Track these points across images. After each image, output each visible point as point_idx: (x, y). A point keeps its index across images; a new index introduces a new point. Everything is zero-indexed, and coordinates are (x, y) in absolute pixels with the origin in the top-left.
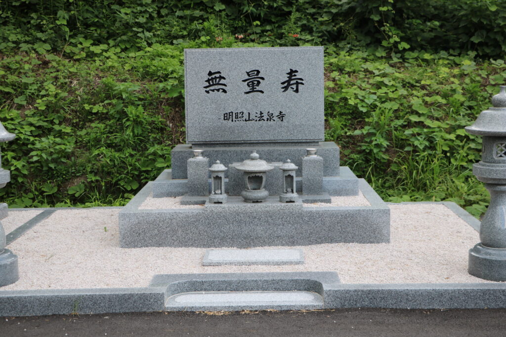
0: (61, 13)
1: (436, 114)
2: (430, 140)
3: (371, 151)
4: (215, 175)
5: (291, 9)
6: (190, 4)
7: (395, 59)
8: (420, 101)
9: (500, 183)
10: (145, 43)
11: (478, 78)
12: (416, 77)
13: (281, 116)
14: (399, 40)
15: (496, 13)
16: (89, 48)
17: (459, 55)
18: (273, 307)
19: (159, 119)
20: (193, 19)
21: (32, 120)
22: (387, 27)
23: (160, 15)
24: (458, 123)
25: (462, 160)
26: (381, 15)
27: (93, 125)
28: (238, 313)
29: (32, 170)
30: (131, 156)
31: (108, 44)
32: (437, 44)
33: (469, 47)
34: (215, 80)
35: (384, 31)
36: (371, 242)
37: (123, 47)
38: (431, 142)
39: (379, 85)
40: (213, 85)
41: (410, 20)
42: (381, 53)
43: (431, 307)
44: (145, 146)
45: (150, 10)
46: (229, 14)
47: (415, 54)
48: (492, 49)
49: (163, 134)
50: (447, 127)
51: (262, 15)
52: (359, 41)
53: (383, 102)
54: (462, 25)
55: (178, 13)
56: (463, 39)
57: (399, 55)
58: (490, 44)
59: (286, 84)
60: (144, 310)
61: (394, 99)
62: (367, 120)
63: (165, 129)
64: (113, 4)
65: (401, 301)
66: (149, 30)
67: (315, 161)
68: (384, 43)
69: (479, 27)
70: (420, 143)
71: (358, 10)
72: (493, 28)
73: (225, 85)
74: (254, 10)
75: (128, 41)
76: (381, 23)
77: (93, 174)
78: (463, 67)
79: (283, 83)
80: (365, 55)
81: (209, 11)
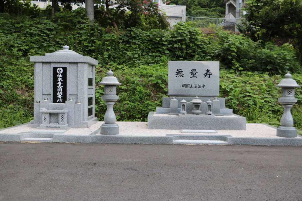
0: (105, 53)
1: (256, 93)
2: (254, 101)
3: (232, 105)
4: (183, 104)
5: (195, 54)
6: (154, 51)
7: (238, 73)
8: (249, 88)
9: (288, 104)
10: (138, 65)
11: (271, 81)
12: (247, 80)
13: (203, 86)
14: (239, 66)
15: (276, 58)
16: (116, 66)
17: (262, 73)
18: (210, 144)
19: (148, 91)
20: (156, 56)
21: (98, 91)
22: (234, 61)
23: (142, 55)
24: (264, 96)
25: (267, 110)
26: (232, 57)
27: (122, 93)
28: (198, 145)
29: (100, 109)
30: (138, 105)
31: (123, 65)
32: (253, 69)
33: (266, 70)
34: (179, 72)
35: (233, 63)
36: (239, 130)
37: (129, 66)
38: (255, 103)
39: (233, 82)
40: (179, 74)
41: (243, 59)
42: (232, 71)
43: (265, 145)
44: (143, 101)
45: (139, 53)
46: (170, 55)
47: (245, 72)
48: (275, 71)
49: (150, 97)
50: (261, 97)
51: (183, 56)
52: (222, 67)
53: (235, 88)
54: (263, 62)
55: (150, 54)
56: (264, 67)
57: (239, 72)
58: (274, 69)
59: (205, 75)
60: (166, 143)
61: (239, 87)
62: (229, 94)
63: (151, 95)
64: (124, 50)
65: (254, 143)
66: (139, 60)
67: (217, 102)
68: (233, 67)
69: (270, 62)
70: (251, 102)
71: (222, 55)
72: (275, 63)
73: (183, 74)
74: (181, 53)
75: (131, 64)
76: (232, 60)
77: (123, 111)
78: (265, 77)
79: (204, 74)
80: (226, 72)
81: (162, 53)
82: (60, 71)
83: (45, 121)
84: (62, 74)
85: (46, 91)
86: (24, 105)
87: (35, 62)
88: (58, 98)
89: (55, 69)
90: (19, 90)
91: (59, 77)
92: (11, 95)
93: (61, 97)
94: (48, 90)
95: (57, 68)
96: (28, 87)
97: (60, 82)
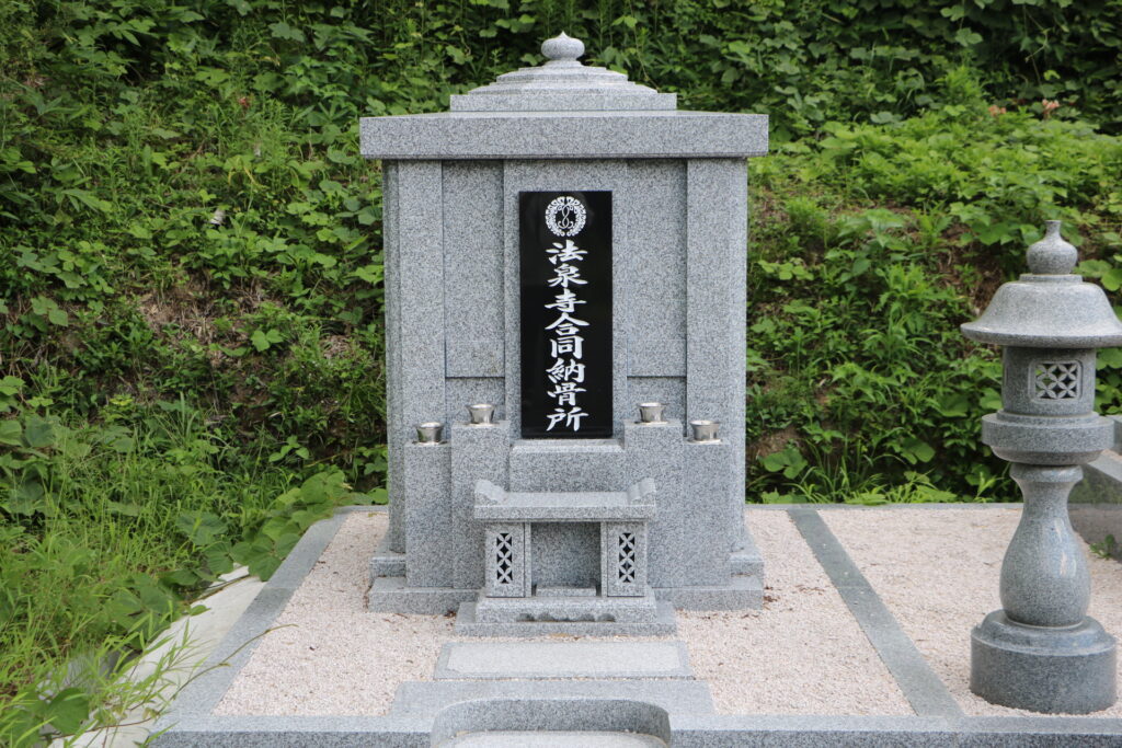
6: (880, 33)
27: (789, 308)
30: (912, 382)
45: (793, 46)
55: (858, 53)
77: (820, 424)
81: (933, 47)
82: (566, 218)
83: (505, 575)
84: (579, 240)
85: (468, 355)
86: (200, 393)
87: (390, 163)
88: (553, 405)
89: (532, 206)
90: (154, 301)
91: (559, 263)
92: (113, 336)
93: (578, 395)
94: (483, 347)
95: (547, 197)
96: (202, 278)
97: (567, 291)
